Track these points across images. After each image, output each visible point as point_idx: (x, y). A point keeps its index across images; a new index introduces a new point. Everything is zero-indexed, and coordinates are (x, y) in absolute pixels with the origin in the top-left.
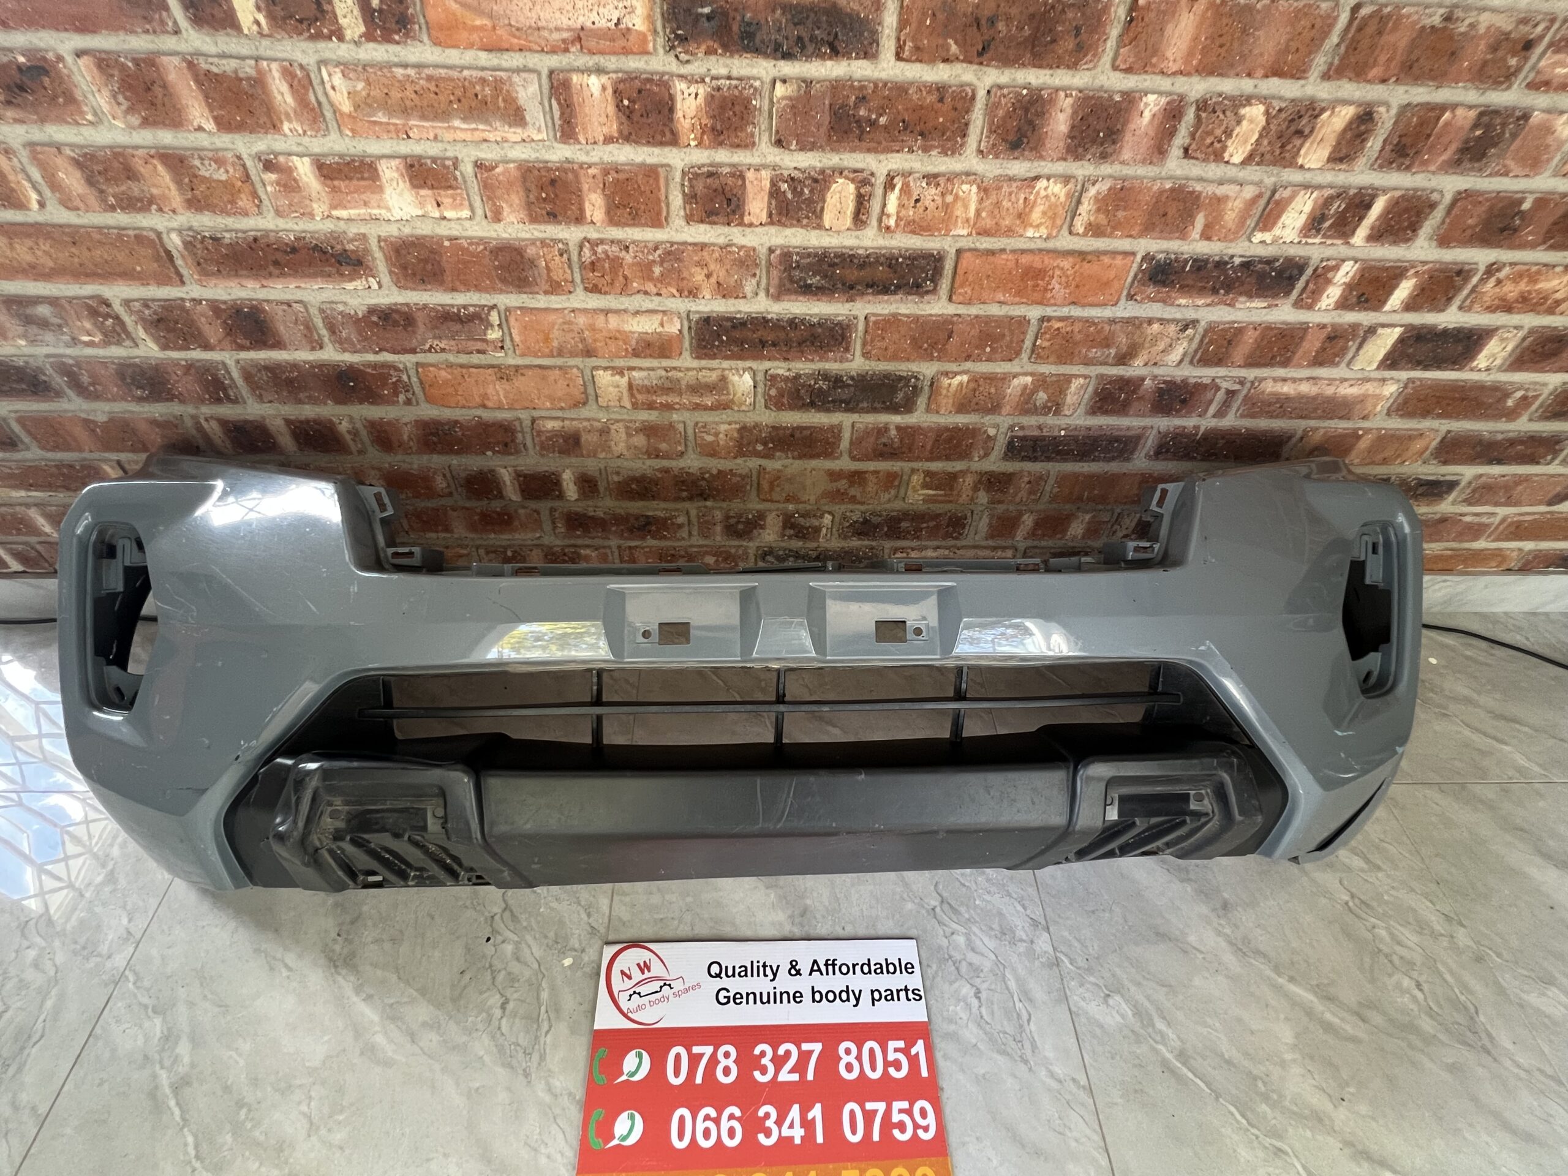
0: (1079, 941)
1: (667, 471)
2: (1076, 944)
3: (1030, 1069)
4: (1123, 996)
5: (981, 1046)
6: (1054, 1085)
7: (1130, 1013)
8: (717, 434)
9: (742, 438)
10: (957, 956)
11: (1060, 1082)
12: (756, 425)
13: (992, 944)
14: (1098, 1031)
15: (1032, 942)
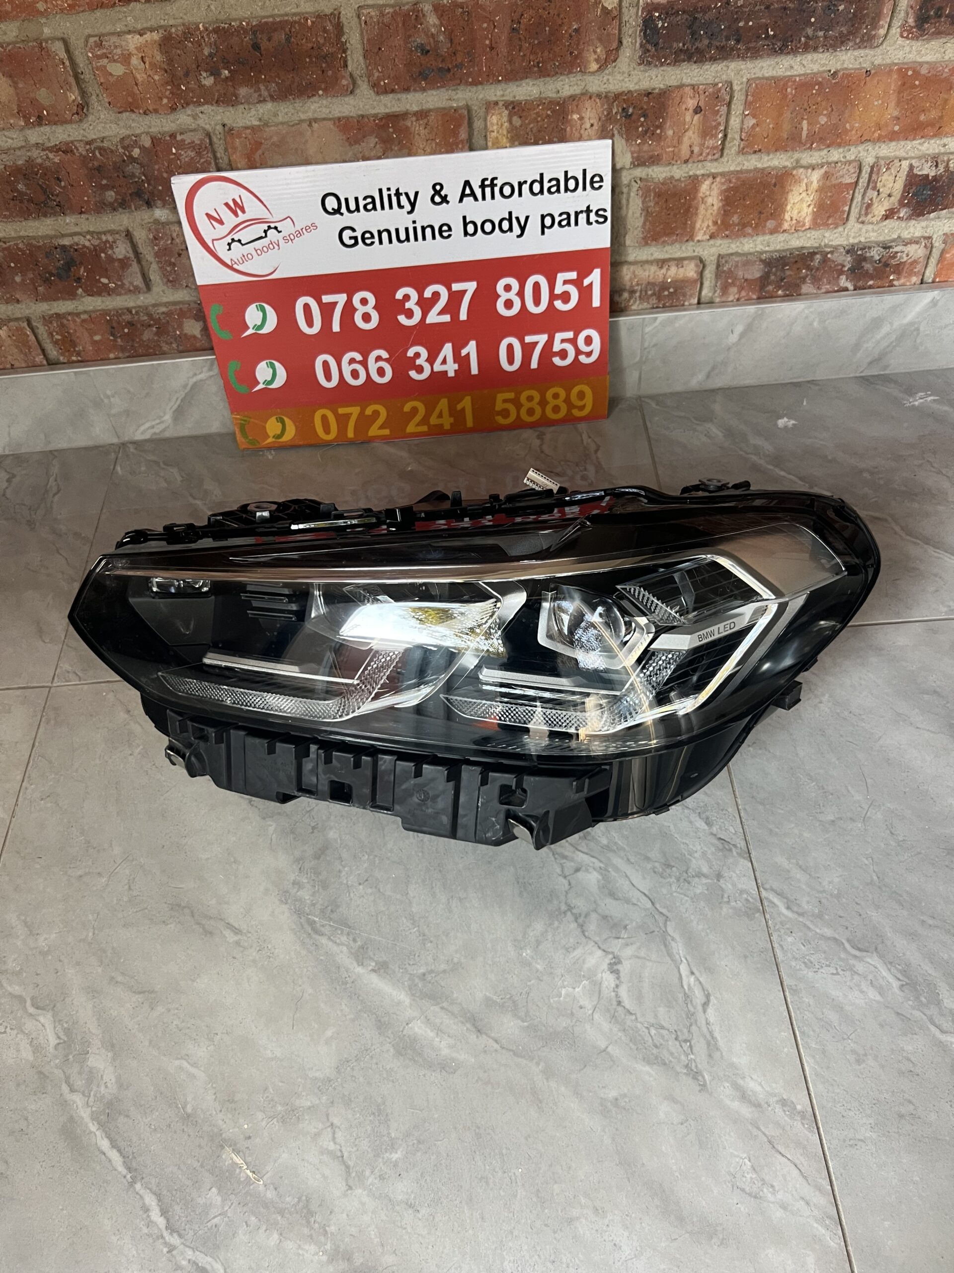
0: (804, 869)
1: (66, 149)
2: (799, 875)
3: (703, 1087)
4: (881, 957)
5: (613, 1050)
6: (746, 1111)
7: (895, 984)
8: (126, 59)
9: (170, 61)
10: (581, 904)
11: (758, 1105)
12: (189, 32)
13: (644, 885)
14: (833, 1017)
15: (719, 876)
